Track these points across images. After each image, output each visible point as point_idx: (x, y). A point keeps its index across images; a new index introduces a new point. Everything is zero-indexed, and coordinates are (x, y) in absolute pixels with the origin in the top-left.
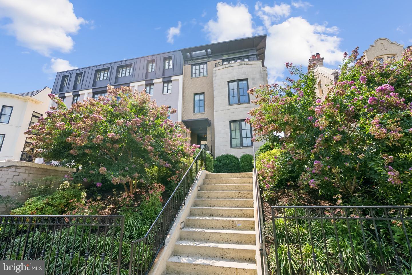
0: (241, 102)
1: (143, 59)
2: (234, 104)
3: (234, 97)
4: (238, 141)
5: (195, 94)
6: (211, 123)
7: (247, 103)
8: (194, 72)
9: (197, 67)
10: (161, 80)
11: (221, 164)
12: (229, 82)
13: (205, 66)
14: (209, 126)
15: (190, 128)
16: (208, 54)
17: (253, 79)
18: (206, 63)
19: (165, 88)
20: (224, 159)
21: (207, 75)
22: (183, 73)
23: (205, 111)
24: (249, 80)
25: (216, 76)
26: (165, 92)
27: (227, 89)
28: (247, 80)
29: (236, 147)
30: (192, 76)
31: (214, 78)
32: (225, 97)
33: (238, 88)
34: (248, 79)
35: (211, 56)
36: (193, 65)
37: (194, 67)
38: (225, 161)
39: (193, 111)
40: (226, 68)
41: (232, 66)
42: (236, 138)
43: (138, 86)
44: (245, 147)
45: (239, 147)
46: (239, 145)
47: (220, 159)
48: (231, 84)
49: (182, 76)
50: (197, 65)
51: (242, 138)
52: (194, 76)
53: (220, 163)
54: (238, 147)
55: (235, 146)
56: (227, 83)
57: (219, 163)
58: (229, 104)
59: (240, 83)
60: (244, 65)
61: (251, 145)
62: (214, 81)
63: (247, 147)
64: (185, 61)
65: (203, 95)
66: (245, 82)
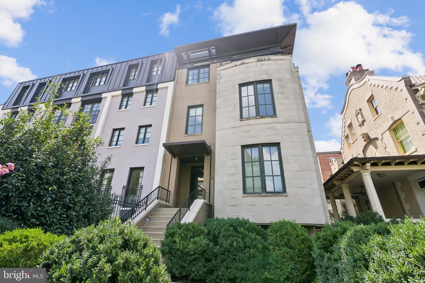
0: (261, 115)
1: (124, 64)
2: (249, 118)
3: (249, 107)
4: (258, 182)
5: (190, 107)
6: (211, 150)
7: (272, 117)
8: (190, 78)
9: (196, 71)
10: (144, 88)
11: (217, 249)
12: (241, 85)
13: (207, 69)
14: (208, 155)
15: (177, 157)
16: (212, 54)
17: (280, 80)
18: (208, 66)
19: (149, 100)
20: (226, 233)
21: (209, 80)
22: (174, 79)
23: (203, 131)
24: (273, 81)
25: (221, 78)
26: (148, 105)
27: (238, 95)
28: (269, 81)
29: (254, 193)
30: (187, 83)
31: (218, 82)
32: (235, 108)
33: (256, 94)
34: (271, 80)
35: (216, 56)
36: (189, 69)
37: (191, 72)
38: (229, 241)
39: (184, 132)
40: (236, 66)
41: (245, 62)
42: (253, 177)
43: (112, 96)
44: (270, 195)
45: (259, 194)
46: (260, 190)
47: (217, 232)
48: (244, 89)
49: (173, 82)
50: (196, 69)
51: (265, 176)
52: (190, 82)
53: (216, 243)
54: (256, 193)
55: (252, 191)
56: (237, 86)
57: (212, 244)
58: (241, 117)
59: (259, 86)
60: (265, 60)
61: (282, 191)
62: (217, 86)
63: (275, 193)
64: (179, 65)
65: (201, 108)
66: (267, 85)
